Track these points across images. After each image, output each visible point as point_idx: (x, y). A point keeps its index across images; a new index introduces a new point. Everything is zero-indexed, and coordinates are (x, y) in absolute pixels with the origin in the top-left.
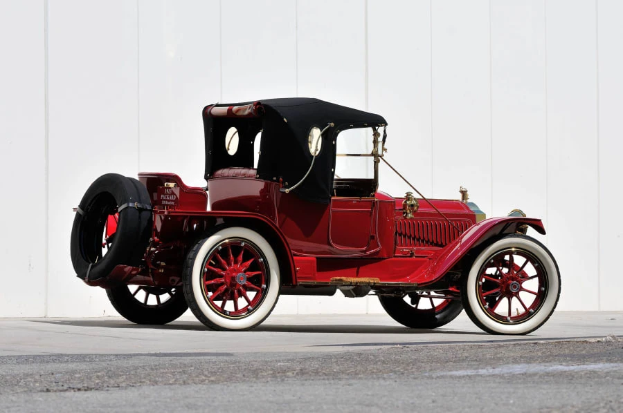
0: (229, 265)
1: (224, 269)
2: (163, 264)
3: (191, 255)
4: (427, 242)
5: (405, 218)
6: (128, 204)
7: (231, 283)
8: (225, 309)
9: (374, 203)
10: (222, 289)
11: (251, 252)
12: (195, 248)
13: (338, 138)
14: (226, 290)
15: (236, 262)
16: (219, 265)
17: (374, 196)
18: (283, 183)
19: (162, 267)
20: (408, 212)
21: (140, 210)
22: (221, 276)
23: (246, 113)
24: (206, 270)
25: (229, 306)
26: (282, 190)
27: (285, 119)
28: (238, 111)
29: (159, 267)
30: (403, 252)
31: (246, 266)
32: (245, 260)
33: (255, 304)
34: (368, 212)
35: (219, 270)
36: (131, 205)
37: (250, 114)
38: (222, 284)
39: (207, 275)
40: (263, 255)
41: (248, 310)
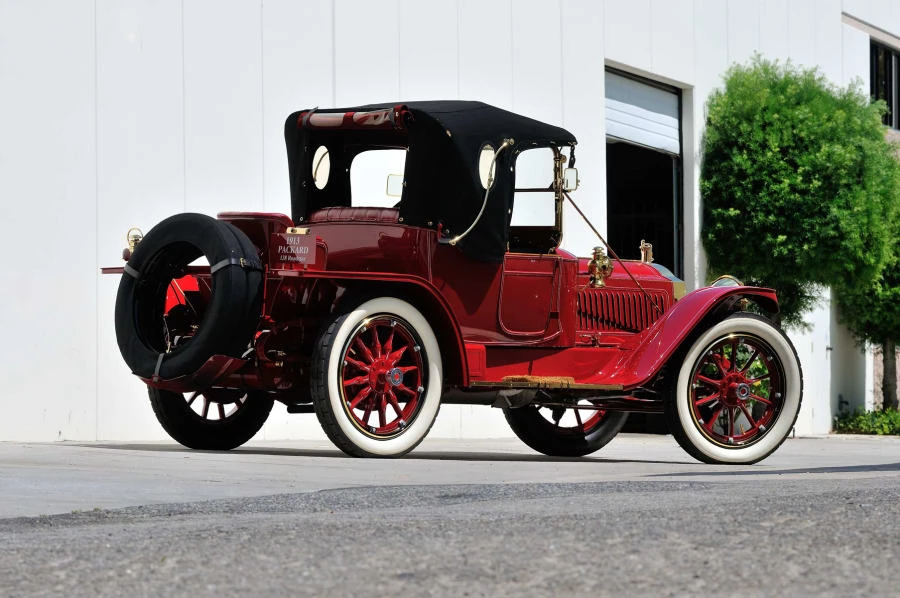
0: (375, 356)
1: (368, 363)
2: (281, 353)
3: (325, 339)
4: (613, 325)
5: (592, 286)
6: (230, 261)
7: (377, 384)
8: (369, 424)
9: (557, 263)
10: (365, 394)
11: (404, 336)
12: (331, 329)
13: (517, 162)
14: (371, 395)
15: (384, 352)
16: (361, 356)
17: (554, 252)
18: (443, 230)
19: (280, 359)
20: (597, 276)
21: (248, 269)
22: (364, 373)
23: (381, 121)
24: (346, 363)
25: (374, 420)
26: (440, 240)
27: (448, 132)
28: (365, 118)
29: (274, 358)
30: (582, 339)
31: (397, 358)
32: (396, 347)
33: (408, 417)
34: (549, 276)
35: (362, 363)
36: (233, 261)
37: (386, 123)
38: (366, 385)
39: (346, 372)
40: (419, 342)
41: (400, 425)
